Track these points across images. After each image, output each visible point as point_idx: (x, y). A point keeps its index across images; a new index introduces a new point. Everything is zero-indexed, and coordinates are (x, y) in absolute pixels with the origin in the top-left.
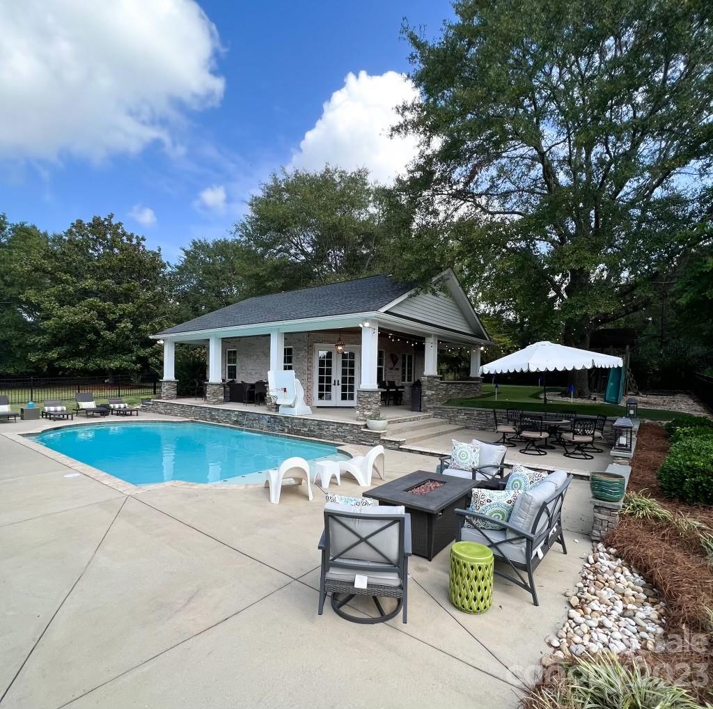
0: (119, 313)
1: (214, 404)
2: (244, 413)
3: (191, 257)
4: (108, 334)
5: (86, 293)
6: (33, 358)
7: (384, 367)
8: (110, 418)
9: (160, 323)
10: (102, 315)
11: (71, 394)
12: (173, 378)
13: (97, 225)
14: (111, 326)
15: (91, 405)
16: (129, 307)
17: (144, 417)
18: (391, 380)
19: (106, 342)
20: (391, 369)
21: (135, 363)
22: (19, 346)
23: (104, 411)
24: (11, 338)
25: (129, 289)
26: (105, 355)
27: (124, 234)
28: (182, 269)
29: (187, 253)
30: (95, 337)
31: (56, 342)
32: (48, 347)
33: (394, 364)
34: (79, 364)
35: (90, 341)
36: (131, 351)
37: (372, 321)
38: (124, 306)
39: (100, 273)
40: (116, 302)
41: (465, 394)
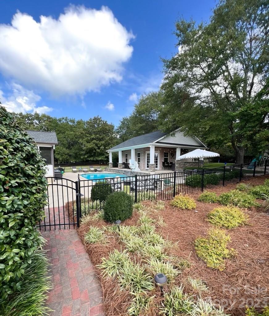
0: (101, 144)
1: (120, 169)
2: (125, 171)
3: (123, 123)
4: (98, 150)
5: (93, 139)
6: (82, 158)
7: (168, 158)
8: (97, 172)
9: (111, 146)
10: (96, 145)
11: (88, 167)
12: (112, 162)
13: (95, 119)
14: (99, 148)
15: (93, 169)
16: (103, 142)
17: (104, 172)
18: (171, 162)
19: (98, 153)
20: (171, 158)
21: (105, 158)
22: (79, 154)
23: (96, 171)
24: (77, 152)
25: (103, 137)
26: (98, 156)
27: (102, 121)
28: (120, 128)
29: (122, 122)
30: (95, 151)
31: (87, 153)
32: (85, 155)
33: (173, 157)
34: (92, 159)
35: (94, 152)
36: (104, 155)
37: (153, 145)
38: (102, 142)
39: (96, 133)
40: (100, 141)
41: (194, 166)
